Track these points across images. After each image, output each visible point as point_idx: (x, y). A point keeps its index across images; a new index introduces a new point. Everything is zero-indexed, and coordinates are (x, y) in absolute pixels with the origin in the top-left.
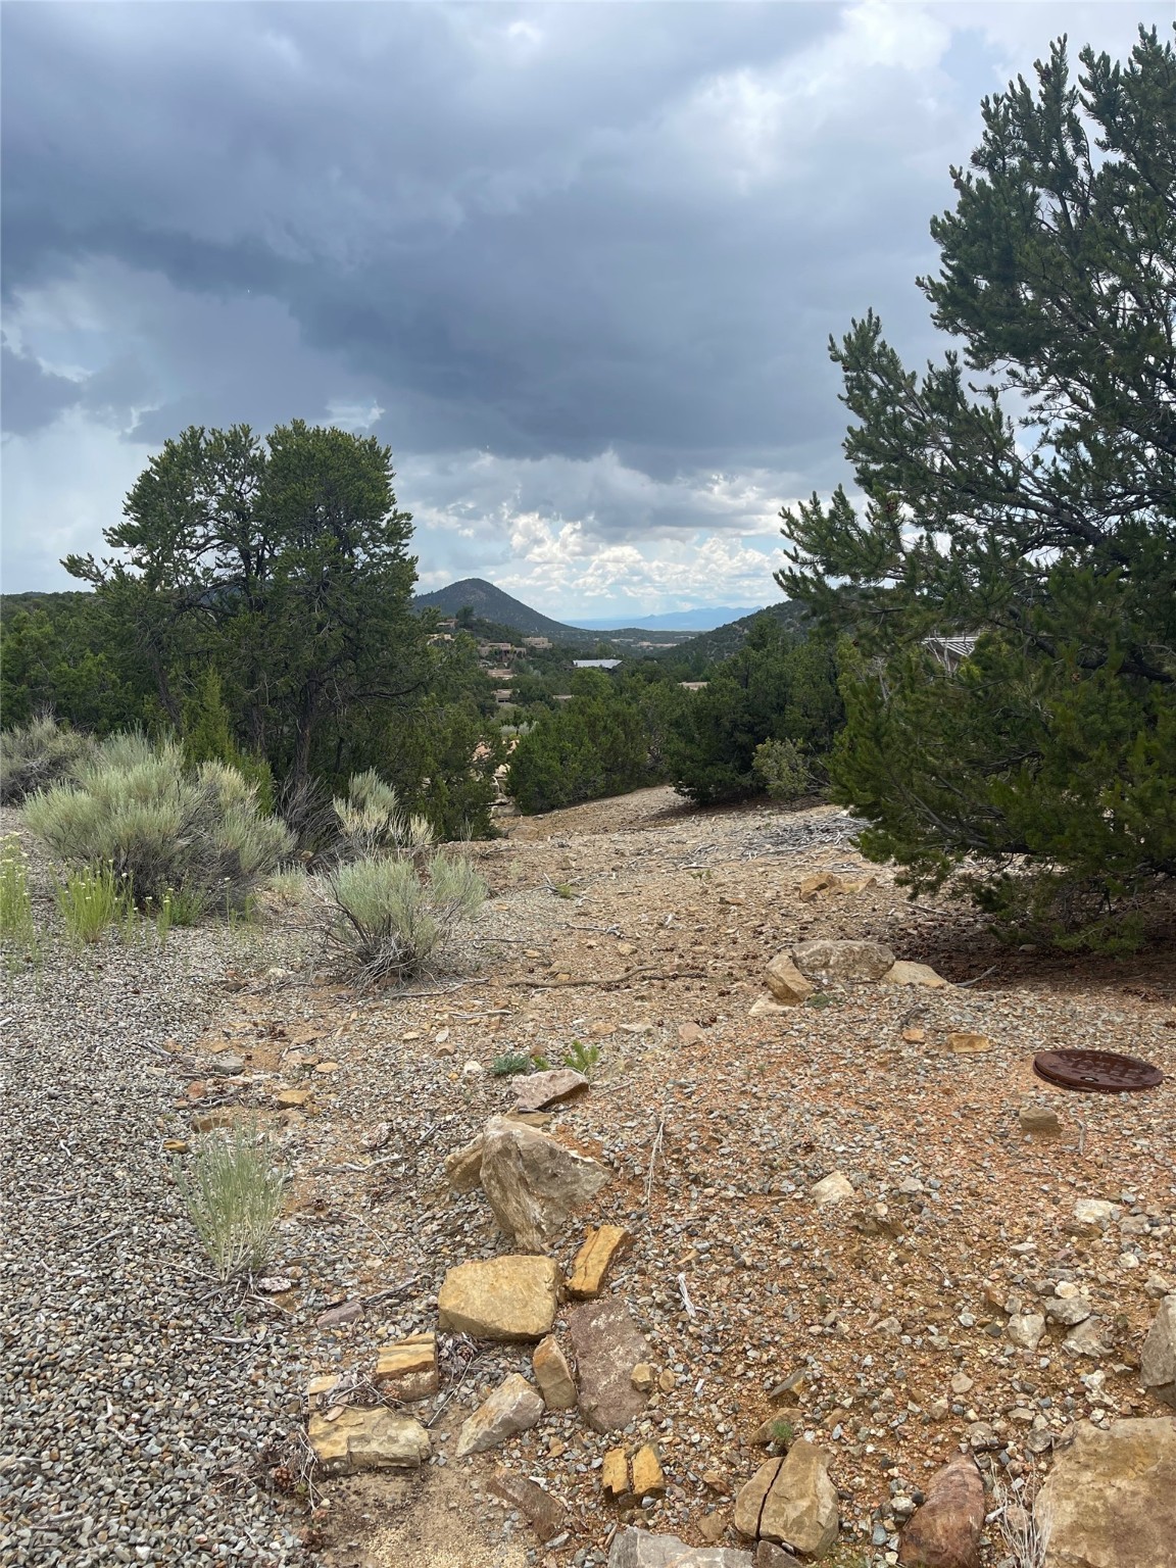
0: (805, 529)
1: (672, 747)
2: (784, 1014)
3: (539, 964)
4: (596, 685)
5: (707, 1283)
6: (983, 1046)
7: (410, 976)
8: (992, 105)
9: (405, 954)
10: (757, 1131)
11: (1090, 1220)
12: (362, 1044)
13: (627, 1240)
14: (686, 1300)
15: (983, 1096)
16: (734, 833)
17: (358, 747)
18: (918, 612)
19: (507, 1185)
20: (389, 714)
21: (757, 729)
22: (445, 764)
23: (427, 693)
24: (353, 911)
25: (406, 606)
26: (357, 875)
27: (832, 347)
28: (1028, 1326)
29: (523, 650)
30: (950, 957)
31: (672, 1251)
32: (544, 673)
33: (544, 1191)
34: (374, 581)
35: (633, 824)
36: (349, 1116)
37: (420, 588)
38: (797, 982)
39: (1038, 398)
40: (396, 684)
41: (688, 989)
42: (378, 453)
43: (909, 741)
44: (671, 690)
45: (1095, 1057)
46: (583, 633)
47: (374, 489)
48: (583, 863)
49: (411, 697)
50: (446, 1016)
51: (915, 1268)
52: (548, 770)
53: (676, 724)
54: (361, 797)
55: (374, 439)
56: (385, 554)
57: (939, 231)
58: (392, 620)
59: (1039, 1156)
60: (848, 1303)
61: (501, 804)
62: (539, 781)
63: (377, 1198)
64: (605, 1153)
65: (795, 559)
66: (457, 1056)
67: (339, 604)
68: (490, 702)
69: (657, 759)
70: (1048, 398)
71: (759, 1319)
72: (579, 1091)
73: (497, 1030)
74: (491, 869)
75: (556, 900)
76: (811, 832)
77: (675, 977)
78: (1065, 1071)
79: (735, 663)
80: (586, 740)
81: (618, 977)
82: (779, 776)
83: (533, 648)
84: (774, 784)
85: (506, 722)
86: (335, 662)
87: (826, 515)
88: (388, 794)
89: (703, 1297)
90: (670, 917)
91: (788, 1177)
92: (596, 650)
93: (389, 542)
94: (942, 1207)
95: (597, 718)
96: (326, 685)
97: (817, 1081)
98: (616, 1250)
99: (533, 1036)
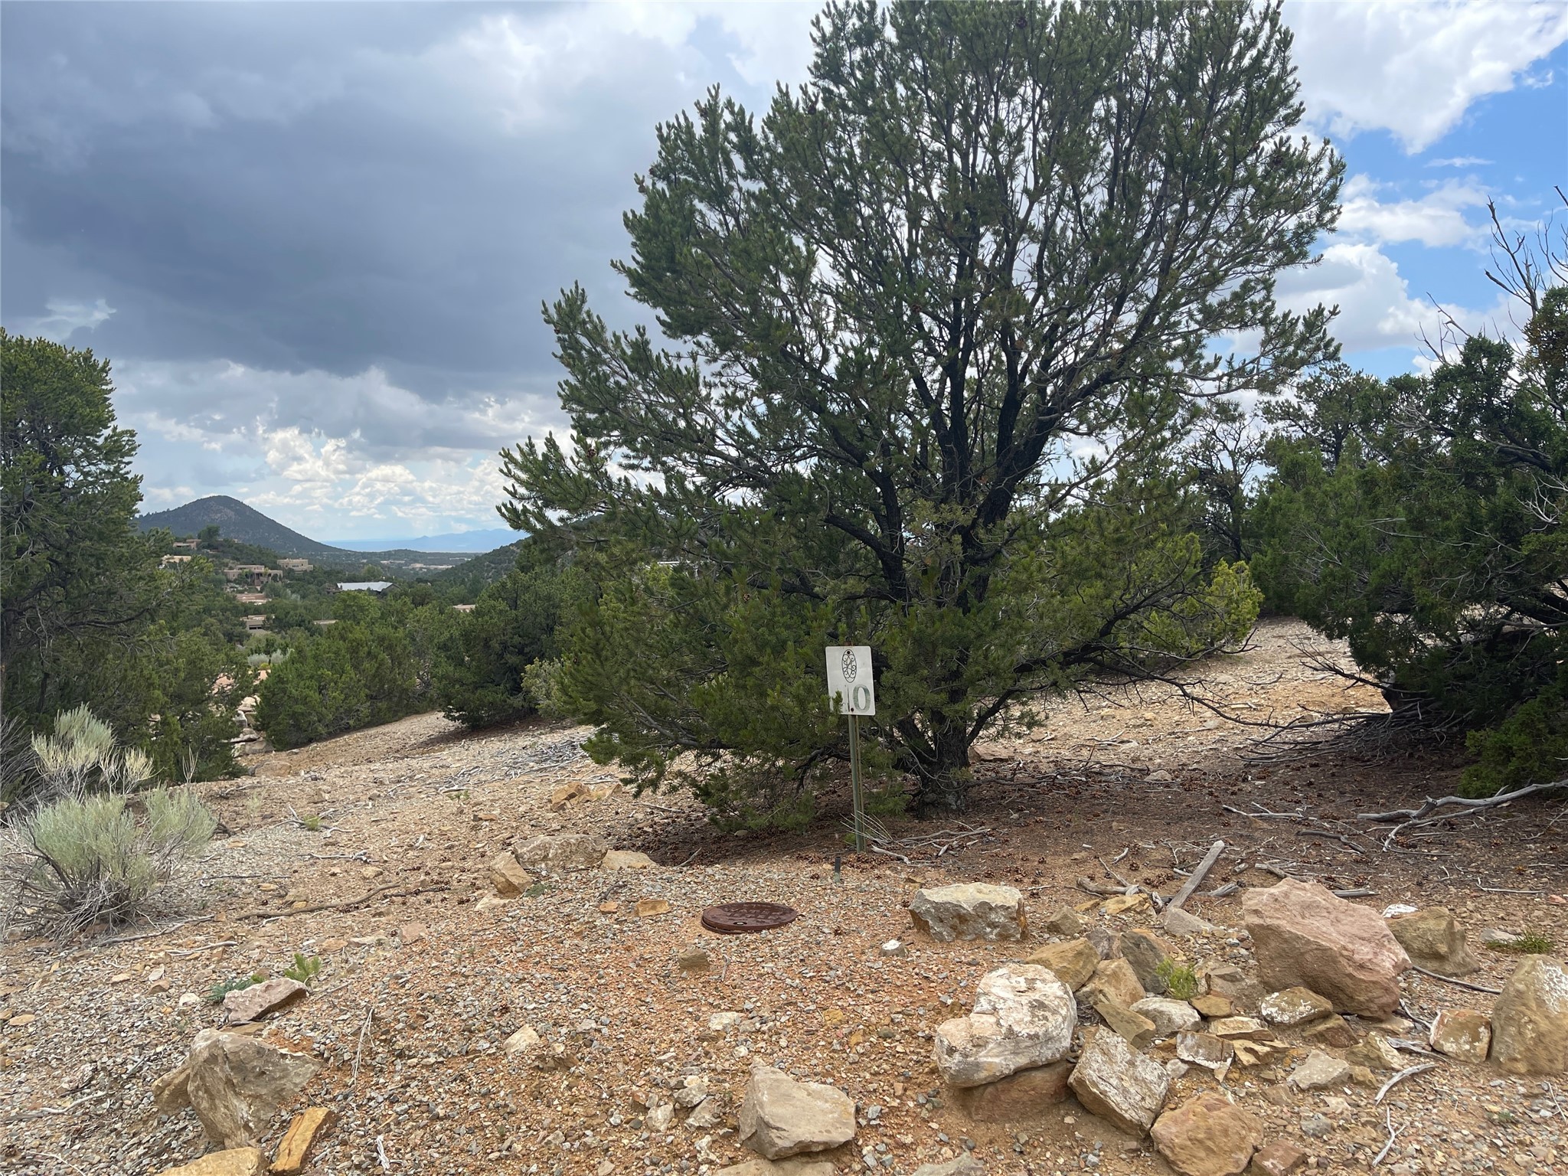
0: (523, 468)
1: (440, 671)
2: (504, 906)
3: (274, 897)
4: (362, 609)
5: (402, 1140)
6: (665, 908)
7: (123, 921)
8: (665, 131)
9: (116, 896)
10: (461, 1004)
11: (719, 1027)
12: (64, 993)
13: (332, 1119)
14: (382, 1157)
15: (656, 948)
16: (500, 753)
17: (67, 684)
18: (619, 542)
19: (214, 1093)
20: (108, 645)
21: (527, 650)
22: (178, 698)
23: (153, 621)
24: (55, 856)
25: (127, 528)
26: (59, 817)
27: (546, 311)
28: (661, 1115)
29: (279, 572)
30: (676, 849)
31: (373, 1120)
32: (303, 597)
33: (251, 1090)
34: (89, 501)
35: (400, 753)
36: (47, 1063)
37: (143, 508)
38: (518, 876)
39: (717, 366)
40: (115, 611)
41: (429, 902)
42: (94, 366)
43: (631, 654)
44: (441, 612)
45: (750, 906)
46: (348, 554)
47: (88, 403)
48: (337, 795)
49: (134, 626)
50: (162, 954)
51: (582, 1089)
52: (305, 701)
53: (444, 647)
54: (69, 736)
55: (89, 351)
56: (103, 471)
57: (631, 223)
58: (109, 542)
59: (692, 987)
60: (524, 1128)
61: (250, 740)
62: (294, 713)
63: (79, 1135)
64: (316, 1046)
65: (514, 494)
66: (172, 991)
67: (44, 526)
68: (239, 629)
69: (428, 684)
70: (724, 367)
71: (446, 1158)
72: (297, 996)
73: (219, 961)
74: (232, 809)
75: (302, 833)
76: (574, 747)
77: (417, 893)
78: (724, 920)
79: (504, 585)
80: (348, 667)
81: (359, 898)
82: (548, 696)
83: (291, 570)
84: (543, 703)
85: (258, 651)
86: (40, 588)
87: (540, 458)
88: (103, 732)
89: (398, 1151)
90: (421, 838)
91: (484, 1037)
92: (363, 572)
93: (108, 459)
94: (609, 1038)
95: (360, 644)
96: (27, 614)
97: (520, 955)
98: (320, 1127)
99: (259, 961)
